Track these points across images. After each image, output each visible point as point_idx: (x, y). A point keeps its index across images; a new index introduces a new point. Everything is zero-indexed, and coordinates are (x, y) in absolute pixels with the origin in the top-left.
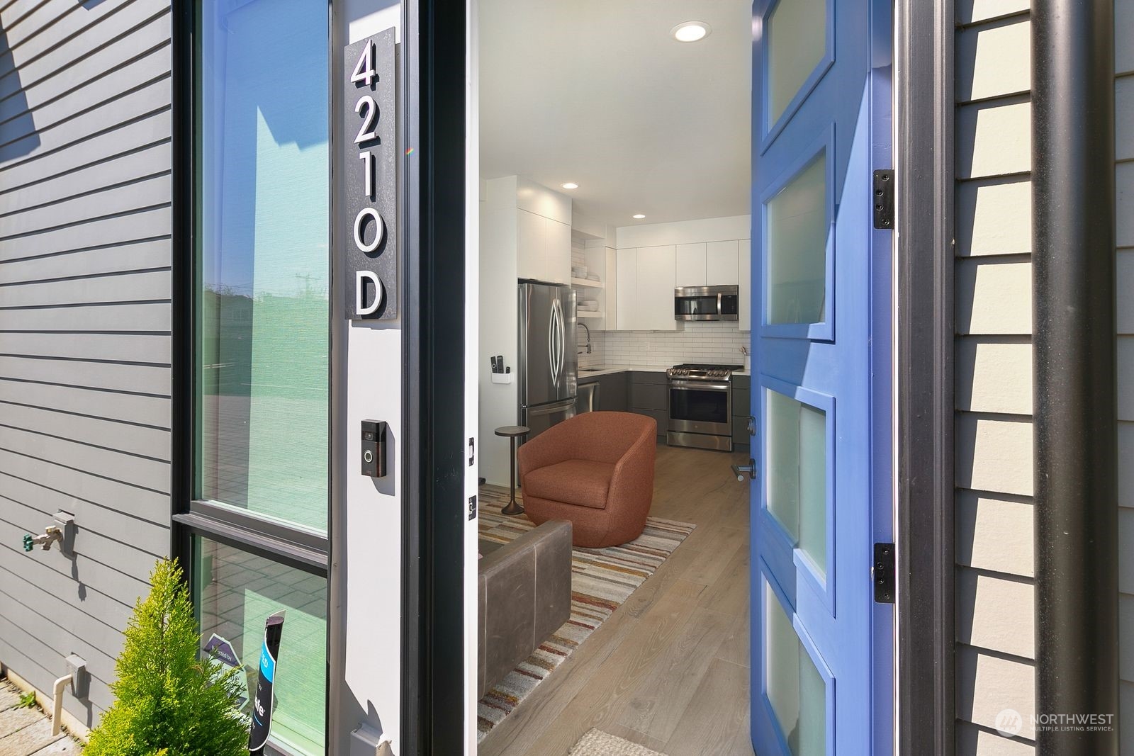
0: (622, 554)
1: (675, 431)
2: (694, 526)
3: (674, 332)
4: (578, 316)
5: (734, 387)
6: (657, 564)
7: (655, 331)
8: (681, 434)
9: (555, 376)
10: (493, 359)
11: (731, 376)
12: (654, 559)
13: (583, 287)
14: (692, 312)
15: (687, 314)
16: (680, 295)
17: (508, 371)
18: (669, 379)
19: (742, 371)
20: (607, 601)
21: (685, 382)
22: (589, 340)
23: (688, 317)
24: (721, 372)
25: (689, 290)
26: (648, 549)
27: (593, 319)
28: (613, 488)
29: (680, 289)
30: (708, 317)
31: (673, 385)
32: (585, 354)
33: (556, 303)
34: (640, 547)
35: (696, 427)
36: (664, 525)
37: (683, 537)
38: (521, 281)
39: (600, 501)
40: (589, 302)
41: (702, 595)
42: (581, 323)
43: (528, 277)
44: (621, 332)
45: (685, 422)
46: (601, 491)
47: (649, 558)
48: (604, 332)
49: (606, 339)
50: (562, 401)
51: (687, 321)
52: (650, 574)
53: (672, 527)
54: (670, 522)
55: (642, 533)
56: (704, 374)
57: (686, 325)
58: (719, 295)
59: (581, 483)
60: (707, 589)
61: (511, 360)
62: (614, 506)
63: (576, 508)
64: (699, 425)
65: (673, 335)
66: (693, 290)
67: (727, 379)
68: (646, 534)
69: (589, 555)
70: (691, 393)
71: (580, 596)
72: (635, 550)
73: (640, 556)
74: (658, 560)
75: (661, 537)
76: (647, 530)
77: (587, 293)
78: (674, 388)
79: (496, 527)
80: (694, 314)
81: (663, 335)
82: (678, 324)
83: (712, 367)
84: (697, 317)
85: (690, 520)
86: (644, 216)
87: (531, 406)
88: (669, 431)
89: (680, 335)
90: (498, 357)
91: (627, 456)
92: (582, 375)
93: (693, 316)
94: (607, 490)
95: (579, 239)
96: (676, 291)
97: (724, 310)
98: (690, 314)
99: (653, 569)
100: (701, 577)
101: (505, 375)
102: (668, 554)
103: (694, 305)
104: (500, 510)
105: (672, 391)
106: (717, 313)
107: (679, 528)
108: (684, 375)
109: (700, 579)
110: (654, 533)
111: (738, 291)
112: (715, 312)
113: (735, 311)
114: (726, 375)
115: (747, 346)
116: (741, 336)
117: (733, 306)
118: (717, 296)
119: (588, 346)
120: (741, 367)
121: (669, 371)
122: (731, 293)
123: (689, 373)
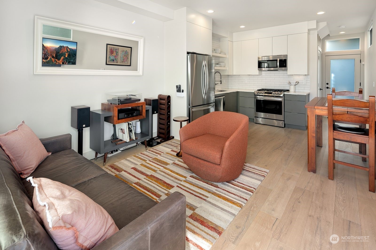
0: (229, 188)
1: (258, 117)
2: (268, 171)
3: (257, 75)
4: (215, 69)
5: (285, 99)
6: (248, 197)
7: (249, 75)
8: (261, 119)
9: (204, 94)
10: (177, 86)
11: (284, 94)
12: (246, 193)
13: (219, 57)
14: (265, 67)
15: (263, 68)
16: (260, 60)
17: (183, 92)
18: (255, 95)
19: (289, 92)
20: (216, 226)
21: (262, 97)
22: (221, 78)
23: (263, 69)
24: (279, 93)
25: (263, 58)
26: (243, 185)
27: (223, 70)
28: (224, 155)
29: (260, 57)
30: (272, 69)
31: (257, 98)
32: (219, 84)
33: (204, 63)
34: (239, 184)
35: (268, 116)
36: (252, 169)
37: (262, 178)
38: (188, 53)
39: (218, 161)
40: (221, 63)
41: (275, 227)
42: (217, 72)
43: (192, 51)
44: (235, 75)
45: (262, 113)
46: (218, 156)
47: (244, 192)
48: (228, 75)
49: (229, 78)
50: (208, 104)
51: (264, 71)
52: (244, 205)
53: (256, 170)
54: (256, 167)
55: (241, 174)
56: (271, 93)
57: (263, 72)
58: (278, 60)
59: (208, 150)
60: (278, 222)
61: (184, 87)
62: (225, 164)
63: (205, 162)
64: (268, 115)
65: (257, 77)
66: (266, 58)
68: (243, 175)
69: (212, 187)
70: (265, 101)
71: (202, 219)
72: (237, 186)
73: (239, 190)
74: (248, 194)
75: (251, 177)
76: (244, 172)
77: (221, 60)
78: (258, 99)
79: (171, 164)
80: (266, 68)
81: (253, 77)
82: (259, 72)
83: (275, 91)
84: (267, 69)
85: (266, 166)
86: (244, 27)
87: (193, 107)
88: (255, 117)
89: (260, 76)
90: (179, 85)
91: (232, 137)
92: (217, 93)
93: (265, 68)
94: (221, 155)
95: (216, 37)
96: (259, 58)
97: (280, 66)
98: (264, 68)
99: (245, 201)
100: (273, 210)
101: (181, 93)
102: (254, 190)
103: (266, 65)
104: (176, 153)
105: (257, 100)
106: (277, 67)
107: (260, 172)
108: (262, 93)
109: (273, 212)
110: (247, 174)
111: (287, 57)
112: (276, 67)
113: (285, 66)
114: (282, 94)
115: (291, 81)
116: (288, 77)
117: (285, 64)
118: (277, 60)
119: (220, 81)
120: (288, 90)
121: (255, 92)
122: (284, 58)
123: (264, 93)
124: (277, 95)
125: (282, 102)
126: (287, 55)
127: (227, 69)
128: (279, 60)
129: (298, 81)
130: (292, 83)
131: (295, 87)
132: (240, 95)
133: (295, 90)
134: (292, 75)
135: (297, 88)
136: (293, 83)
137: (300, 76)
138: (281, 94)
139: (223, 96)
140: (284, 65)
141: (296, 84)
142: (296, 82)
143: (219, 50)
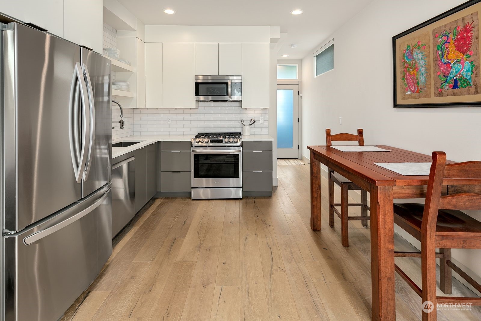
1: (198, 188)
3: (193, 109)
5: (243, 150)
7: (176, 109)
8: (203, 190)
9: (78, 167)
11: (242, 142)
16: (199, 81)
18: (192, 146)
22: (121, 116)
23: (202, 98)
24: (234, 141)
27: (125, 98)
29: (199, 76)
31: (196, 151)
40: (121, 83)
44: (149, 109)
45: (205, 179)
51: (201, 101)
56: (221, 141)
57: (200, 104)
64: (217, 181)
65: (193, 112)
67: (239, 144)
82: (196, 103)
88: (193, 187)
106: (228, 95)
108: (206, 143)
111: (242, 80)
118: (228, 83)
119: (120, 122)
121: (193, 140)
123: (209, 141)
124: (231, 144)
125: (238, 155)
127: (135, 96)
128: (231, 83)
129: (254, 118)
130: (245, 123)
131: (251, 127)
132: (163, 148)
136: (247, 121)
137: (255, 111)
143: (117, 52)
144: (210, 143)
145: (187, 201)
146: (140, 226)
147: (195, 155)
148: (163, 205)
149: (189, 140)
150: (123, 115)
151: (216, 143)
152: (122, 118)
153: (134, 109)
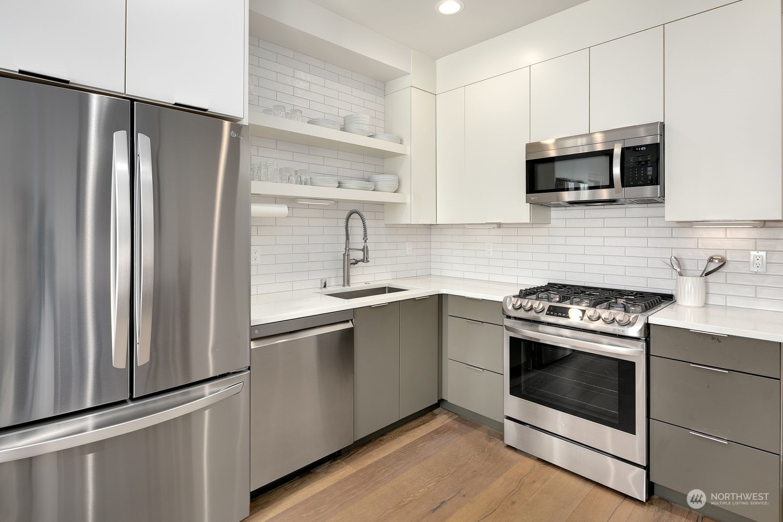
5: (651, 353)
11: (648, 324)
18: (507, 316)
22: (364, 239)
24: (617, 318)
27: (382, 205)
49: (433, 237)
57: (554, 213)
58: (617, 151)
65: (523, 231)
89: (540, 232)
97: (629, 181)
106: (611, 185)
108: (537, 312)
111: (663, 135)
112: (608, 184)
113: (656, 180)
114: (634, 324)
115: (684, 255)
116: (667, 232)
117: (650, 169)
118: (609, 153)
119: (363, 250)
120: (668, 298)
121: (508, 299)
122: (648, 141)
123: (546, 310)
124: (610, 328)
125: (633, 364)
126: (663, 125)
127: (408, 201)
128: (623, 150)
129: (722, 253)
130: (689, 265)
131: (706, 282)
132: (450, 309)
133: (706, 299)
134: (690, 224)
135: (713, 288)
136: (697, 261)
137: (728, 230)
138: (629, 324)
139: (347, 321)
140: (646, 171)
141: (712, 267)
142: (711, 260)
143: (363, 121)
144: (547, 314)
145: (491, 444)
146: (360, 468)
147: (512, 339)
148: (440, 432)
149: (500, 299)
150: (368, 237)
151: (562, 316)
152: (365, 241)
153: (430, 226)
